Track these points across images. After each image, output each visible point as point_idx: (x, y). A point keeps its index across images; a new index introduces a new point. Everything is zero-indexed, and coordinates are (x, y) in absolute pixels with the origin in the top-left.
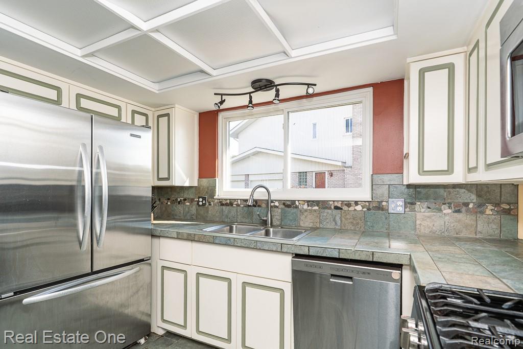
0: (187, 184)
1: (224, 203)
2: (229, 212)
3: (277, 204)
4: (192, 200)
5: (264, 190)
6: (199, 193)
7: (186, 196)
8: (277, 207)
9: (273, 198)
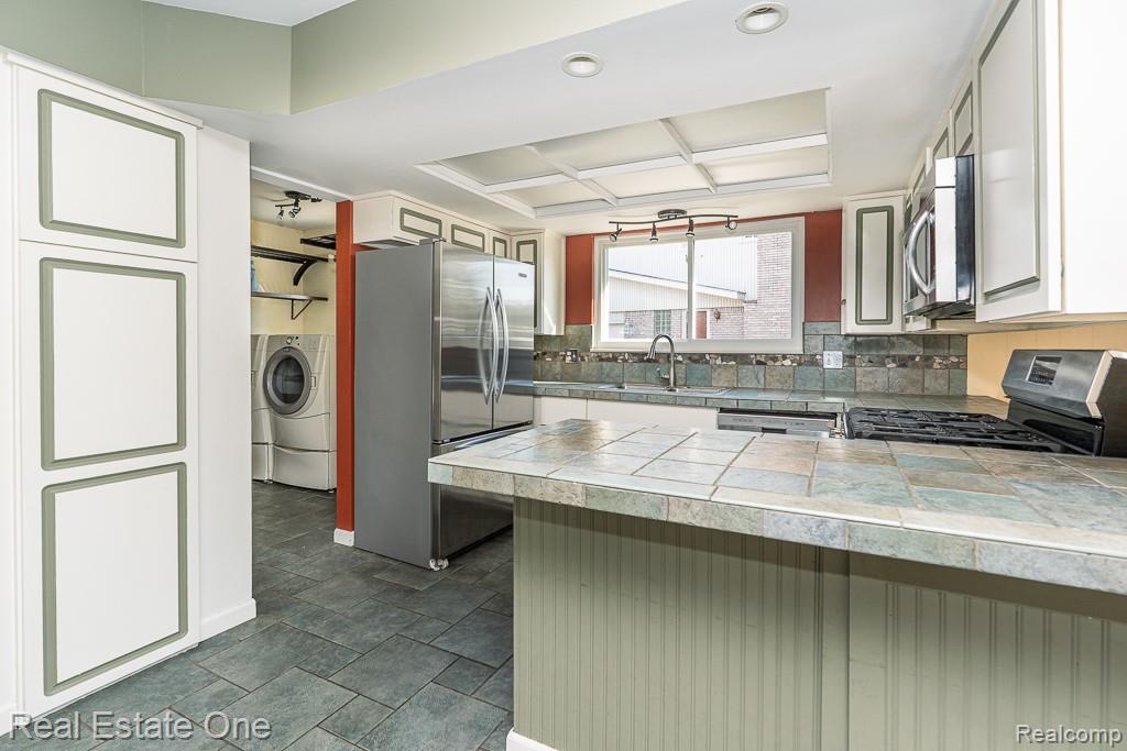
0: (554, 333)
1: (604, 357)
2: (612, 369)
3: (680, 358)
4: (555, 355)
5: (666, 340)
6: (567, 344)
7: (545, 348)
8: (680, 362)
9: (677, 350)
